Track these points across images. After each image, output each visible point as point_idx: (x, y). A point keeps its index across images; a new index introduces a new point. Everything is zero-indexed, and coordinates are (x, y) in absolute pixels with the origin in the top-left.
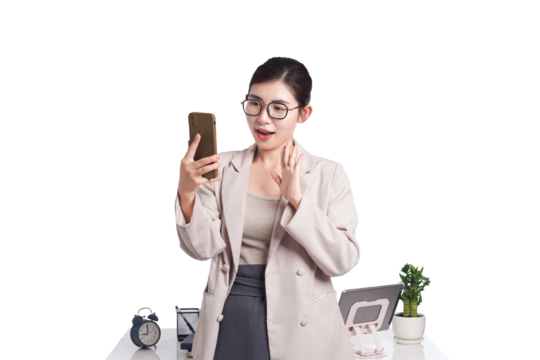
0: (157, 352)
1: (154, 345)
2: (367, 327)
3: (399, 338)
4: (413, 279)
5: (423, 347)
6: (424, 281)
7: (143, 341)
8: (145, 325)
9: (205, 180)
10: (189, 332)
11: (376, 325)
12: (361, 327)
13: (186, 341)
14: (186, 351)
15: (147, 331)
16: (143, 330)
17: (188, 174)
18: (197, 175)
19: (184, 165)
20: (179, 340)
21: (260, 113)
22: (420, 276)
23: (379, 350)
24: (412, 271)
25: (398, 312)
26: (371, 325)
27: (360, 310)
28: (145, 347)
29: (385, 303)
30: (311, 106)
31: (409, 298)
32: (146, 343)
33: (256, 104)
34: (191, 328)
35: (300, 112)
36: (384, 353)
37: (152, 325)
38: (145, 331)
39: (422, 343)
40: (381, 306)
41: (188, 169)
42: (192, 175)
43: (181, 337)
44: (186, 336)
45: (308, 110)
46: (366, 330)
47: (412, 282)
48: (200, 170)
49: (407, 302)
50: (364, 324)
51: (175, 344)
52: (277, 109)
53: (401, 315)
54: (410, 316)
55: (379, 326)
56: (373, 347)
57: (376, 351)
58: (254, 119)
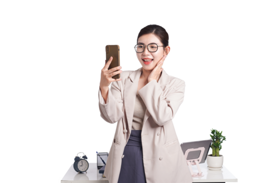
0: (87, 175)
1: (85, 171)
2: (194, 161)
3: (210, 167)
4: (217, 137)
5: (222, 172)
6: (223, 138)
7: (80, 169)
8: (81, 161)
9: (113, 80)
10: (103, 165)
11: (198, 160)
12: (190, 161)
13: (101, 169)
14: (102, 174)
15: (82, 164)
16: (80, 163)
17: (105, 76)
18: (110, 76)
19: (103, 72)
20: (98, 169)
21: (144, 51)
22: (220, 135)
23: (200, 173)
24: (216, 133)
25: (209, 154)
26: (196, 160)
27: (190, 153)
28: (81, 172)
29: (203, 149)
30: (170, 46)
31: (215, 147)
32: (81, 170)
33: (141, 47)
34: (104, 163)
35: (164, 49)
36: (202, 175)
37: (84, 161)
38: (81, 164)
39: (222, 170)
40: (200, 151)
41: (105, 74)
42: (107, 77)
43: (99, 167)
44: (102, 167)
45: (168, 48)
46: (193, 163)
47: (217, 138)
48: (111, 74)
49: (214, 149)
50: (192, 160)
51: (96, 171)
52: (152, 47)
53: (211, 155)
54: (216, 156)
55: (200, 161)
56: (197, 172)
57: (198, 174)
58: (140, 54)
